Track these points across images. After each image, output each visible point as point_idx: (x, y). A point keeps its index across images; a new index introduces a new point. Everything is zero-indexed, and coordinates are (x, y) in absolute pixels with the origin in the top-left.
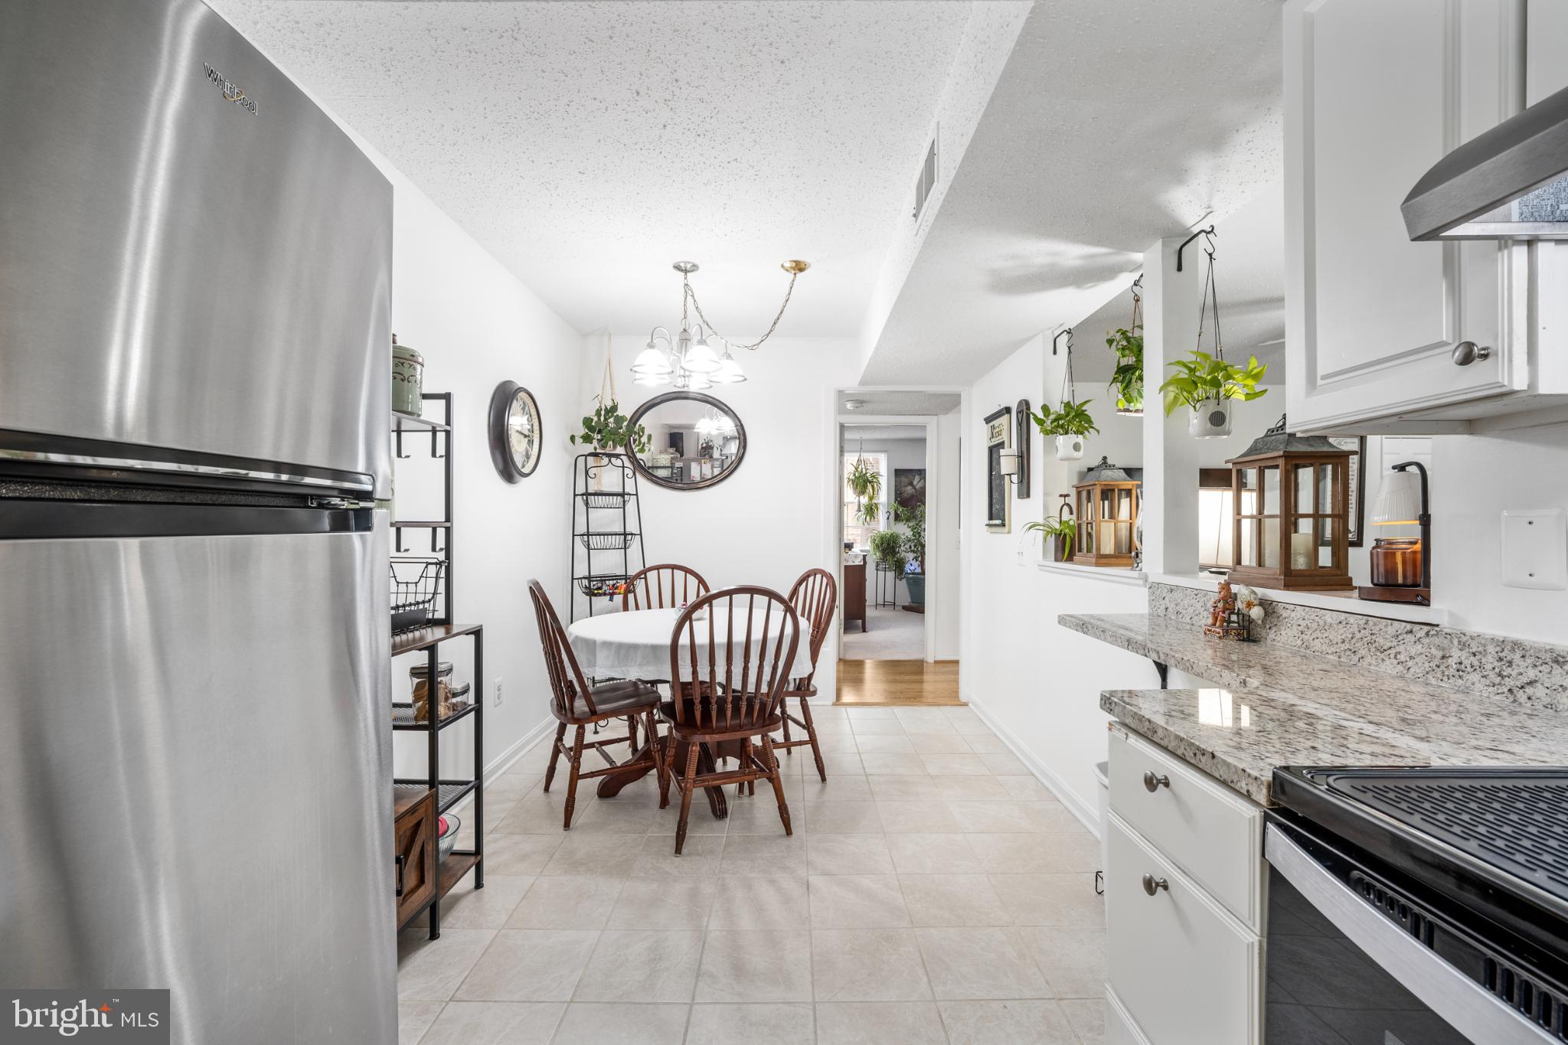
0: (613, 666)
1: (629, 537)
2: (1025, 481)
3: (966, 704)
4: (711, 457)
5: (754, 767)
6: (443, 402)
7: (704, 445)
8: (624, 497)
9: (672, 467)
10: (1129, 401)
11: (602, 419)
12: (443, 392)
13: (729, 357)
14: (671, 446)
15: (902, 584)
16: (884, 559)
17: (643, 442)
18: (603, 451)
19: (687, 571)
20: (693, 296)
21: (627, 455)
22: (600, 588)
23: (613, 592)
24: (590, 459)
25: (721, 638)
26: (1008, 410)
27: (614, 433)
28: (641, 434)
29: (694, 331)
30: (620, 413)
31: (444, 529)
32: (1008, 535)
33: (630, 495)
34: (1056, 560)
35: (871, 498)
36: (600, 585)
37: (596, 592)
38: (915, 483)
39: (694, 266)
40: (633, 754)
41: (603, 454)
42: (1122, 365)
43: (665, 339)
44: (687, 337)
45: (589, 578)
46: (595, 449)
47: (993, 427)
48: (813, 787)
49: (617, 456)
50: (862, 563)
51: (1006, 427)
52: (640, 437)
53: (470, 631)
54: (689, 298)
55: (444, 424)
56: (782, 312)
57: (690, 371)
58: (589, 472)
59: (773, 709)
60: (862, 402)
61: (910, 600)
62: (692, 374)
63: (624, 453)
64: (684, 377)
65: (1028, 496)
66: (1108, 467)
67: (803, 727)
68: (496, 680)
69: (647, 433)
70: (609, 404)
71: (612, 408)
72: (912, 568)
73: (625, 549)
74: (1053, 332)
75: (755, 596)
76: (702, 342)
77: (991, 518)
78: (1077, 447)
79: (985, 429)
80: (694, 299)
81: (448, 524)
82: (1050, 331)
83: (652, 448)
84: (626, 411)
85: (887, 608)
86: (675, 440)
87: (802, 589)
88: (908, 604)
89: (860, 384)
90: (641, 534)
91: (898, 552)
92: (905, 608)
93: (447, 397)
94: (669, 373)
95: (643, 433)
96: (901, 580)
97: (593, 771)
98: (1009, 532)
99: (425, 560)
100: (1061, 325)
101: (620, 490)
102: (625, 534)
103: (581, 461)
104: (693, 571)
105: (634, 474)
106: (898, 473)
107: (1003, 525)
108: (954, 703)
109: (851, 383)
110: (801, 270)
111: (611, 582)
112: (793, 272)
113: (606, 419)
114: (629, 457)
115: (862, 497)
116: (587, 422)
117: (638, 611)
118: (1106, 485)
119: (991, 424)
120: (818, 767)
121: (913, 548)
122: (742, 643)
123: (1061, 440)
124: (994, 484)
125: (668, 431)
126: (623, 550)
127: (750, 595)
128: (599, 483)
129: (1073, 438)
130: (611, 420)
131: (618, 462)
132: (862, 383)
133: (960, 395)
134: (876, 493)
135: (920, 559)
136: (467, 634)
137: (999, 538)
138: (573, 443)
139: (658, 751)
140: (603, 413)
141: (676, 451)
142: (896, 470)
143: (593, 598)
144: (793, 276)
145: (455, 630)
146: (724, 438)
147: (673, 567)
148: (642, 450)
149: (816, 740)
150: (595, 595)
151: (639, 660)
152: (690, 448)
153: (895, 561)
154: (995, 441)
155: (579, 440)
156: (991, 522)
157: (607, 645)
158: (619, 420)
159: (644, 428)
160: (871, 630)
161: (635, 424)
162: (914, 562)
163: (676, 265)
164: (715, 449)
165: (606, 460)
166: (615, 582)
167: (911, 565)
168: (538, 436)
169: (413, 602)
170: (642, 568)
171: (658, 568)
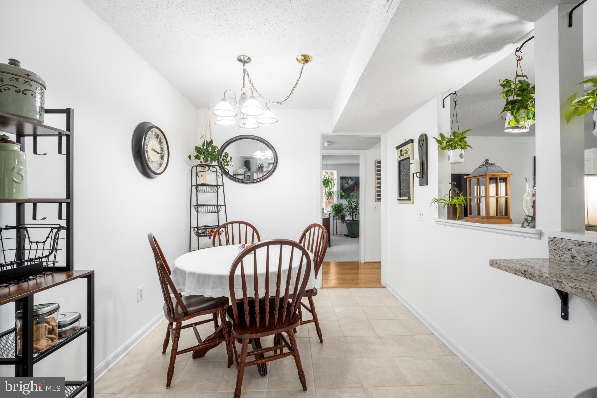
0: (195, 288)
1: (219, 207)
2: (425, 176)
3: (385, 287)
4: (262, 171)
5: (284, 344)
6: (64, 116)
7: (259, 166)
8: (217, 187)
9: (244, 175)
10: (518, 121)
11: (205, 147)
12: (65, 108)
13: (268, 108)
14: (245, 166)
15: (344, 226)
16: (336, 215)
17: (228, 160)
18: (206, 164)
19: (247, 224)
20: (248, 75)
21: (219, 166)
22: (204, 233)
23: (211, 235)
24: (200, 169)
25: (262, 270)
26: (412, 141)
27: (211, 154)
28: (227, 157)
29: (249, 93)
30: (214, 144)
31: (65, 204)
32: (412, 205)
33: (220, 185)
34: (449, 218)
35: (330, 189)
36: (204, 231)
37: (202, 234)
38: (349, 182)
39: (249, 58)
40: (216, 329)
41: (206, 165)
42: (509, 100)
43: (233, 99)
44: (245, 97)
45: (198, 227)
46: (201, 162)
47: (402, 151)
48: (315, 347)
49: (213, 166)
50: (329, 217)
51: (410, 149)
52: (226, 158)
53: (83, 276)
54: (246, 76)
55: (66, 130)
56: (297, 84)
57: (247, 115)
58: (198, 174)
59: (295, 311)
60: (332, 143)
61: (347, 232)
62: (248, 117)
63: (217, 165)
64: (243, 119)
65: (427, 184)
66: (491, 165)
67: (310, 311)
68: (138, 288)
69: (229, 156)
70: (209, 140)
71: (210, 142)
72: (348, 218)
73: (218, 212)
74: (442, 96)
75: (283, 245)
76: (252, 97)
77: (400, 196)
78: (461, 156)
79: (396, 153)
80: (249, 77)
81: (68, 201)
82: (441, 95)
83: (232, 164)
84: (218, 144)
85: (337, 235)
86: (247, 164)
87: (308, 234)
88: (347, 234)
89: (333, 132)
90: (225, 205)
91: (342, 212)
92: (346, 235)
93: (68, 112)
94: (234, 116)
95: (228, 156)
96: (344, 223)
97: (186, 348)
98: (413, 203)
99: (51, 226)
100: (449, 91)
101: (215, 183)
102: (218, 205)
103: (194, 168)
104: (250, 224)
105: (222, 175)
106: (342, 178)
107: (409, 200)
108: (379, 286)
109: (329, 130)
110: (307, 61)
111: (210, 230)
112: (303, 62)
113: (207, 148)
114: (220, 167)
115: (327, 188)
116: (197, 148)
117: (220, 247)
118: (492, 175)
119: (401, 149)
120: (318, 334)
121: (349, 210)
122: (275, 272)
123: (451, 153)
124: (401, 179)
125: (244, 160)
126: (217, 213)
127: (280, 245)
128: (204, 179)
129: (459, 151)
130: (210, 148)
131: (214, 170)
132: (334, 131)
133: (380, 138)
134: (333, 186)
135: (351, 215)
136: (83, 277)
137: (406, 206)
138: (190, 159)
139: (227, 333)
140: (205, 144)
141: (247, 168)
142: (341, 177)
143: (199, 237)
144: (303, 64)
145: (75, 275)
146: (268, 163)
147: (240, 222)
148: (227, 165)
149: (317, 319)
150: (201, 236)
151: (211, 285)
152: (254, 167)
153: (341, 216)
154: (403, 157)
155: (193, 158)
156: (401, 198)
157: (192, 274)
158: (214, 148)
159: (228, 154)
160: (333, 246)
161: (223, 151)
162: (349, 216)
163: (239, 58)
164: (264, 168)
165: (207, 168)
166: (212, 229)
167: (348, 217)
168: (167, 153)
169: (41, 256)
170: (226, 222)
171: (232, 223)
